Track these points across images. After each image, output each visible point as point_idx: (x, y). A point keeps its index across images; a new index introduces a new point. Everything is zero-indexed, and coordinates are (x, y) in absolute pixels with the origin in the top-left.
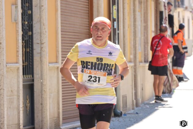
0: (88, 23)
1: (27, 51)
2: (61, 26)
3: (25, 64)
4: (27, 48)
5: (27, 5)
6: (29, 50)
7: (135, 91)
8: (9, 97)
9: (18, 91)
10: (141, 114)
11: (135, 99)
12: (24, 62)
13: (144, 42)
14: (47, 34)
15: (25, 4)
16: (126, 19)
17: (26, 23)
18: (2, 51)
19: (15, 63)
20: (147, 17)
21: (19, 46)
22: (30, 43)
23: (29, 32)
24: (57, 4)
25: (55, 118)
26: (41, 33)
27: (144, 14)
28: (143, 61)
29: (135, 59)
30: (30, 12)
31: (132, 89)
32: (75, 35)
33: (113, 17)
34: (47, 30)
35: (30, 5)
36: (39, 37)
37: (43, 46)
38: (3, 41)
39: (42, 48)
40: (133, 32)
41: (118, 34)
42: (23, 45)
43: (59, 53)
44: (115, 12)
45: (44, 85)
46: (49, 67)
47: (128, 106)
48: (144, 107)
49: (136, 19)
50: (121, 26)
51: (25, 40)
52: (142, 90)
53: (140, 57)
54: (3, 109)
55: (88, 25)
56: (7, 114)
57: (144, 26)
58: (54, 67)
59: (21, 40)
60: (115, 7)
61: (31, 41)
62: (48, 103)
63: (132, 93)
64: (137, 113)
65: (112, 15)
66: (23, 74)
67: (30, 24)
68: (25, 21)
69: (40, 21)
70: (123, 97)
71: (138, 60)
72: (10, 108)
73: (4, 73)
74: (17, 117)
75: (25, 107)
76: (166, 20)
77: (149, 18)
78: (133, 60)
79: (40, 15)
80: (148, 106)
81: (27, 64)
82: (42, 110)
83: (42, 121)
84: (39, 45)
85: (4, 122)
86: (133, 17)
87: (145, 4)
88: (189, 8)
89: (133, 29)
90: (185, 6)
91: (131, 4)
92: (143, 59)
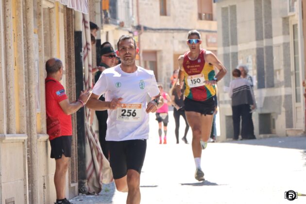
7: (30, 191)
16: (10, 47)
20: (51, 42)
27: (45, 38)
29: (29, 127)
31: (25, 185)
49: (30, 48)
52: (44, 187)
53: (38, 122)
63: (25, 195)
70: (7, 203)
71: (35, 130)
76: (88, 49)
77: (55, 45)
78: (25, 130)
86: (23, 44)
87: (47, 19)
88: (126, 25)
89: (25, 68)
90: (118, 22)
91: (20, 17)
92: (44, 126)
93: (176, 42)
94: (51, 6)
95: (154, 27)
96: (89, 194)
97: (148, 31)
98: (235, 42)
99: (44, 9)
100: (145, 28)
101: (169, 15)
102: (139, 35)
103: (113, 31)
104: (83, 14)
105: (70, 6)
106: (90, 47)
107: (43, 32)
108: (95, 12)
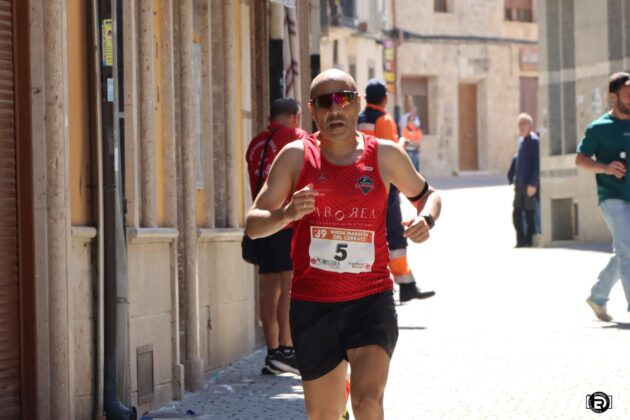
0: (10, 83)
7: (183, 333)
10: (203, 417)
11: (181, 363)
13: (216, 154)
16: (148, 68)
20: (225, 60)
27: (214, 51)
28: (213, 223)
29: (181, 214)
31: (173, 322)
33: (101, 62)
40: (177, 117)
41: (122, 122)
44: (109, 43)
47: (158, 388)
48: (217, 392)
49: (185, 70)
52: (209, 326)
53: (199, 207)
57: (214, 95)
60: (109, 26)
63: (173, 340)
64: (190, 413)
65: (97, 53)
70: (139, 354)
71: (195, 216)
76: (295, 73)
77: (233, 65)
78: (174, 219)
80: (229, 388)
86: (173, 61)
87: (219, 15)
88: (370, 28)
89: (176, 105)
90: (356, 22)
91: (167, 12)
92: (211, 214)
93: (463, 61)
95: (423, 33)
97: (412, 39)
98: (570, 64)
100: (407, 36)
101: (452, 12)
102: (395, 48)
103: (347, 40)
104: (287, 9)
106: (298, 69)
107: (210, 41)
108: (310, 5)
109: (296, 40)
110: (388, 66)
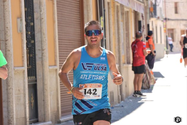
0: (80, 32)
1: (30, 56)
2: (59, 35)
3: (29, 68)
4: (31, 54)
5: (30, 18)
6: (32, 56)
8: (16, 96)
9: (24, 90)
10: (125, 107)
11: (120, 95)
12: (28, 65)
13: (127, 47)
14: (47, 42)
15: (28, 17)
16: (111, 28)
17: (29, 33)
18: (10, 57)
19: (21, 67)
20: (128, 25)
21: (24, 53)
22: (33, 50)
23: (32, 41)
24: (55, 17)
25: (55, 112)
26: (41, 41)
27: (126, 24)
28: (126, 62)
30: (32, 24)
32: (69, 42)
34: (46, 38)
35: (32, 18)
36: (41, 44)
37: (43, 52)
38: (11, 48)
39: (43, 53)
40: (118, 39)
41: (105, 40)
42: (27, 52)
43: (57, 58)
44: (102, 22)
45: (45, 84)
46: (49, 70)
47: (115, 100)
48: (128, 101)
49: (119, 28)
50: (107, 34)
51: (29, 48)
52: (126, 86)
53: (123, 59)
54: (12, 105)
55: (80, 34)
56: (16, 109)
57: (126, 34)
58: (53, 69)
59: (26, 47)
60: (102, 18)
61: (33, 48)
62: (49, 99)
63: (118, 90)
64: (122, 106)
66: (28, 76)
67: (33, 34)
68: (28, 31)
69: (41, 31)
70: (111, 93)
71: (122, 62)
72: (18, 104)
73: (12, 75)
74: (23, 112)
75: (30, 103)
76: (144, 28)
77: (130, 27)
79: (41, 26)
80: (131, 100)
81: (31, 67)
82: (44, 105)
83: (44, 115)
84: (41, 51)
85: (13, 116)
86: (116, 26)
87: (127, 15)
88: (160, 18)
89: (117, 36)
90: (157, 16)
91: (115, 15)
92: (126, 61)
93: (182, 25)
94: (128, 10)
95: (172, 19)
96: (145, 89)
99: (125, 12)
100: (169, 19)
101: (179, 14)
103: (155, 21)
104: (142, 14)
105: (136, 10)
106: (145, 27)
107: (125, 21)
108: (147, 13)
109: (144, 21)
110: (165, 26)
